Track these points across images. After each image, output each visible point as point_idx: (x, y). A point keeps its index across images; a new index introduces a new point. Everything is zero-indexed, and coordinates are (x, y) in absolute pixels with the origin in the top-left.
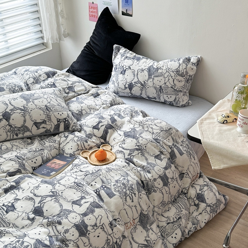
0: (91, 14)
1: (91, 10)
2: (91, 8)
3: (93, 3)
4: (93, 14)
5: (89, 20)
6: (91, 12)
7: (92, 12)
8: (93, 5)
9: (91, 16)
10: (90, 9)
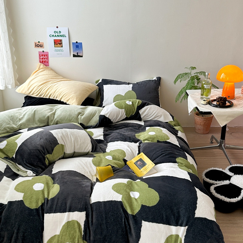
3: (43, 51)
4: (44, 60)
7: (42, 59)
8: (43, 54)
9: (41, 62)
10: (40, 56)
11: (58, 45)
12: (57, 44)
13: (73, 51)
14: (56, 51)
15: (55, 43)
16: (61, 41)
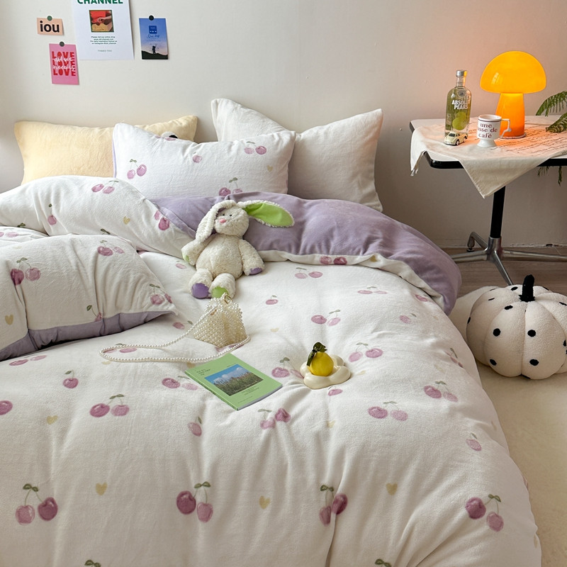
0: (59, 67)
1: (57, 60)
2: (56, 55)
3: (62, 44)
4: (63, 67)
5: (53, 83)
7: (60, 64)
8: (61, 50)
9: (57, 72)
10: (54, 57)
11: (102, 25)
12: (98, 24)
13: (143, 43)
14: (96, 41)
15: (92, 19)
16: (108, 13)
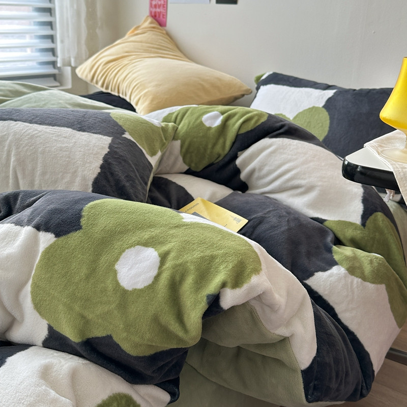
0: (154, 10)
1: (154, 3)
4: (158, 10)
6: (153, 6)
7: (155, 6)
9: (153, 14)
